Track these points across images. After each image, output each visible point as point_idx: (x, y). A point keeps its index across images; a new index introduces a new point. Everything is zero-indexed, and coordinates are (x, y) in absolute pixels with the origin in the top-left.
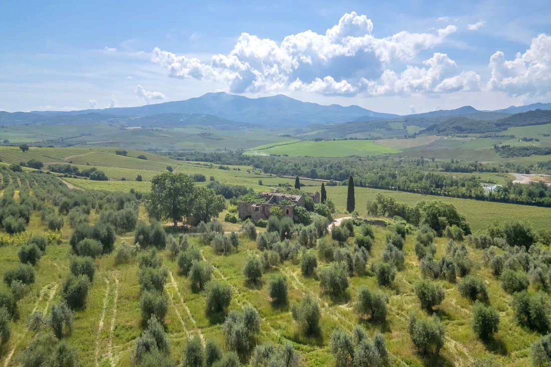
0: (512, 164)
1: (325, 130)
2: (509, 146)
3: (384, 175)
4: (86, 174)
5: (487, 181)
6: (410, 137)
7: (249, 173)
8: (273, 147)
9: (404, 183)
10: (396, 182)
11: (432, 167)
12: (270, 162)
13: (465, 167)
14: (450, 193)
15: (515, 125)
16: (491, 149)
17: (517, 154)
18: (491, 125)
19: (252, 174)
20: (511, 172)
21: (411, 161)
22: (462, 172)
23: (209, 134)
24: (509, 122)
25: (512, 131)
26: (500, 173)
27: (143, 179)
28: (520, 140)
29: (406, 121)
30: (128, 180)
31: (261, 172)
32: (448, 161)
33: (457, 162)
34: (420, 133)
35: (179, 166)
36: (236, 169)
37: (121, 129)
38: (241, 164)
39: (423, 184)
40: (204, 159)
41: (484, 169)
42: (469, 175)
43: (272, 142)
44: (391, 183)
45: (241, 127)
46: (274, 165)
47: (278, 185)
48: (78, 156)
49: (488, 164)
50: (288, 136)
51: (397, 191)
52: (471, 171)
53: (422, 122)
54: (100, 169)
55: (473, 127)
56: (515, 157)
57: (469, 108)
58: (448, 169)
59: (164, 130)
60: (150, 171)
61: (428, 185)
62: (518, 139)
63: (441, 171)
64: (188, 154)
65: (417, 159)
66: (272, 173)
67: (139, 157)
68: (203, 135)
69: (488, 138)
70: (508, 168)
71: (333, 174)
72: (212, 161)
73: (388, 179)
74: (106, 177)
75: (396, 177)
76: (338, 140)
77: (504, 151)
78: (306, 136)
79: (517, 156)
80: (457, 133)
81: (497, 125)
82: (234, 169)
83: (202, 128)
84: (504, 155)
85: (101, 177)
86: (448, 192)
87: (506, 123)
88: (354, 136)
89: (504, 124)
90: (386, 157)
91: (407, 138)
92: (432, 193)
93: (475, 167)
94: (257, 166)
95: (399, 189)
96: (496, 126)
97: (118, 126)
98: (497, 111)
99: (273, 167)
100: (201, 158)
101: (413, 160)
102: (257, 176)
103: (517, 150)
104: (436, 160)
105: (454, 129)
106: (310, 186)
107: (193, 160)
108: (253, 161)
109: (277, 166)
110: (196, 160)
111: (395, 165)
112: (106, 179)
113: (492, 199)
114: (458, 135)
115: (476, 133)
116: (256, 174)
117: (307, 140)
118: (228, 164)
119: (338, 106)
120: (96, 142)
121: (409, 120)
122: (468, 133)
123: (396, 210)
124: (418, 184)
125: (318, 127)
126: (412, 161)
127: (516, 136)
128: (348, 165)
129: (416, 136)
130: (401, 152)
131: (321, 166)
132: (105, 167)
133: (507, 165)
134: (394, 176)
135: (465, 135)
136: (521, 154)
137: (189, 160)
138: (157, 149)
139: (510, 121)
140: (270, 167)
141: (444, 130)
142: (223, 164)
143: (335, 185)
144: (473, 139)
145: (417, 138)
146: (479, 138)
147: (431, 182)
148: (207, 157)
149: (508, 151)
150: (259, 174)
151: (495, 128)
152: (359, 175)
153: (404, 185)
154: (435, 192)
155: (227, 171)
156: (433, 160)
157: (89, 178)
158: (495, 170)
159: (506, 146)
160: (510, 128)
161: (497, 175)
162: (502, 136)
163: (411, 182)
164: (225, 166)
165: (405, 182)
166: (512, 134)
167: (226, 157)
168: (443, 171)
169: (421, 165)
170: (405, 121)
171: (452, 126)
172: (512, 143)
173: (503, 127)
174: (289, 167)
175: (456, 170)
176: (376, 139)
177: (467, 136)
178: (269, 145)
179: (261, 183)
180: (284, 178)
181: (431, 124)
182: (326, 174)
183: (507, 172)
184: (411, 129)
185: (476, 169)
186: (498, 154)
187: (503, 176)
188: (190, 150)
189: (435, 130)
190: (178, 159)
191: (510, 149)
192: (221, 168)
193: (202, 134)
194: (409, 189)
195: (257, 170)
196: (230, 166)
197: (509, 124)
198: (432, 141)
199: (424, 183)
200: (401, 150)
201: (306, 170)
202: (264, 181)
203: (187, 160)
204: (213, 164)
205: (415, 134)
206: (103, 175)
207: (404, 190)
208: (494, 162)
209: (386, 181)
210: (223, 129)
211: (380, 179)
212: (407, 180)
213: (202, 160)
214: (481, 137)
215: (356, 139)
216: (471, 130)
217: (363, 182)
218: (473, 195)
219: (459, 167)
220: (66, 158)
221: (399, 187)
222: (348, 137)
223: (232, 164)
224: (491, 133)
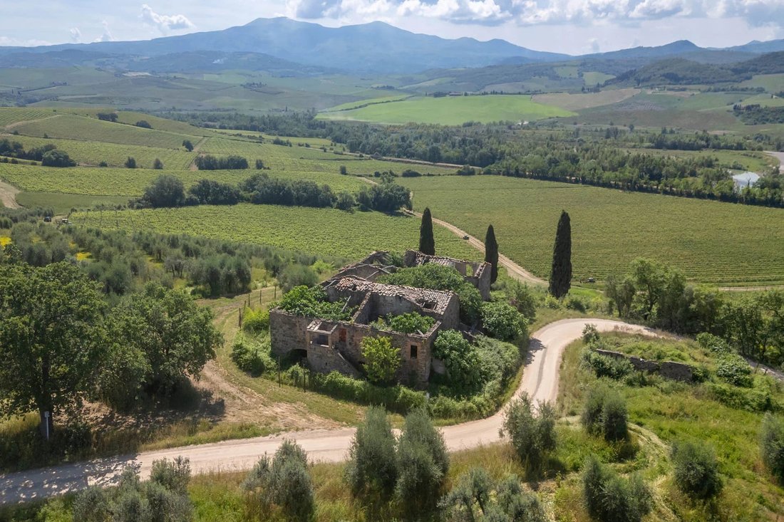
0: (766, 136)
1: (449, 79)
2: (759, 106)
3: (557, 158)
4: (36, 156)
5: (731, 166)
6: (590, 90)
7: (325, 151)
8: (366, 105)
9: (592, 172)
10: (579, 170)
11: (632, 141)
12: (359, 134)
13: (690, 141)
14: (674, 189)
15: (764, 71)
16: (728, 111)
17: (771, 118)
18: (724, 71)
19: (330, 154)
20: (766, 150)
21: (594, 129)
22: (684, 149)
23: (260, 85)
24: (755, 67)
25: (758, 80)
26: (749, 152)
27: (137, 164)
28: (774, 97)
29: (583, 64)
30: (112, 166)
31: (344, 150)
32: (657, 131)
33: (672, 132)
34: (607, 83)
35: (206, 139)
36: (303, 145)
37: (116, 75)
38: (311, 136)
39: (627, 173)
40: (250, 126)
41: (722, 144)
42: (697, 156)
43: (363, 99)
44: (570, 170)
45: (312, 74)
46: (367, 137)
47: (373, 174)
48: (29, 122)
49: (724, 135)
50: (390, 88)
51: (581, 185)
52: (699, 148)
53: (610, 66)
54: (64, 146)
55: (696, 75)
56: (768, 124)
57: (687, 43)
58: (660, 145)
59: (187, 77)
60: (153, 149)
61: (635, 175)
62: (770, 95)
63: (648, 147)
64: (224, 118)
65: (606, 127)
66: (363, 151)
67: (138, 125)
68: (250, 86)
69: (720, 93)
70: (760, 142)
71: (469, 155)
72: (263, 130)
73: (565, 164)
74: (72, 161)
75: (578, 161)
76: (472, 94)
77: (749, 114)
78: (419, 88)
79: (771, 121)
80: (670, 84)
81: (736, 71)
82: (300, 145)
83: (250, 75)
84: (749, 120)
85: (62, 162)
86: (671, 187)
87: (750, 68)
88: (497, 88)
89: (746, 70)
90: (553, 124)
91: (585, 93)
92: (641, 189)
93: (707, 141)
94: (337, 140)
95: (584, 182)
96: (733, 73)
97: (111, 71)
98: (729, 48)
99: (364, 141)
100: (245, 124)
101: (599, 129)
102: (339, 157)
103: (772, 112)
104: (635, 128)
105: (663, 78)
106: (429, 175)
107: (231, 128)
108: (331, 130)
109: (372, 139)
110: (237, 128)
111: (569, 139)
112: (71, 164)
113: (750, 199)
114: (671, 87)
115: (699, 84)
116: (336, 153)
117: (420, 95)
118: (290, 135)
119: (472, 40)
120: (75, 97)
121: (588, 63)
122: (686, 84)
123: (693, 306)
124: (617, 173)
125: (440, 73)
126: (596, 131)
127: (766, 90)
128: (492, 138)
129: (600, 89)
130: (576, 114)
131: (445, 140)
132: (74, 142)
133: (756, 138)
134: (574, 159)
135: (681, 87)
136: (778, 118)
137: (224, 128)
138: (174, 108)
139: (756, 65)
140: (360, 143)
141: (648, 79)
142: (281, 135)
143: (472, 173)
144: (695, 93)
145: (603, 92)
146: (704, 91)
147: (641, 170)
148: (254, 123)
149: (756, 114)
150: (342, 154)
151: (732, 75)
152: (513, 158)
153: (593, 175)
154: (647, 188)
155: (287, 148)
156: (632, 127)
157: (41, 162)
158: (739, 147)
159: (753, 106)
160: (756, 76)
161: (744, 155)
162: (743, 90)
163: (604, 169)
164: (284, 139)
165: (595, 170)
166: (760, 86)
167: (287, 123)
168: (652, 148)
169: (612, 138)
170: (581, 65)
171: (662, 72)
172: (764, 102)
173: (744, 75)
174: (392, 141)
175: (674, 146)
176: (535, 93)
177: (684, 90)
178: (358, 103)
179: (343, 172)
180: (385, 160)
181: (625, 70)
182: (457, 154)
183: (761, 149)
184: (591, 78)
185: (708, 145)
186: (738, 119)
187: (754, 156)
188: (228, 110)
189: (632, 80)
190: (207, 126)
191: (760, 111)
192: (277, 142)
193: (248, 84)
194: (601, 182)
195: (339, 147)
196: (292, 140)
197: (755, 70)
198: (626, 97)
199: (629, 172)
200: (576, 111)
201: (421, 147)
202: (349, 166)
203: (222, 127)
204: (264, 135)
205: (598, 85)
206: (66, 157)
207: (592, 183)
208: (733, 132)
209: (560, 167)
210: (282, 77)
211: (550, 165)
212: (598, 167)
213: (246, 128)
214: (709, 90)
215: (502, 93)
216: (692, 78)
217: (520, 168)
218: (716, 193)
219: (680, 141)
220: (8, 126)
221: (583, 178)
222: (488, 89)
223: (296, 136)
224: (724, 84)
